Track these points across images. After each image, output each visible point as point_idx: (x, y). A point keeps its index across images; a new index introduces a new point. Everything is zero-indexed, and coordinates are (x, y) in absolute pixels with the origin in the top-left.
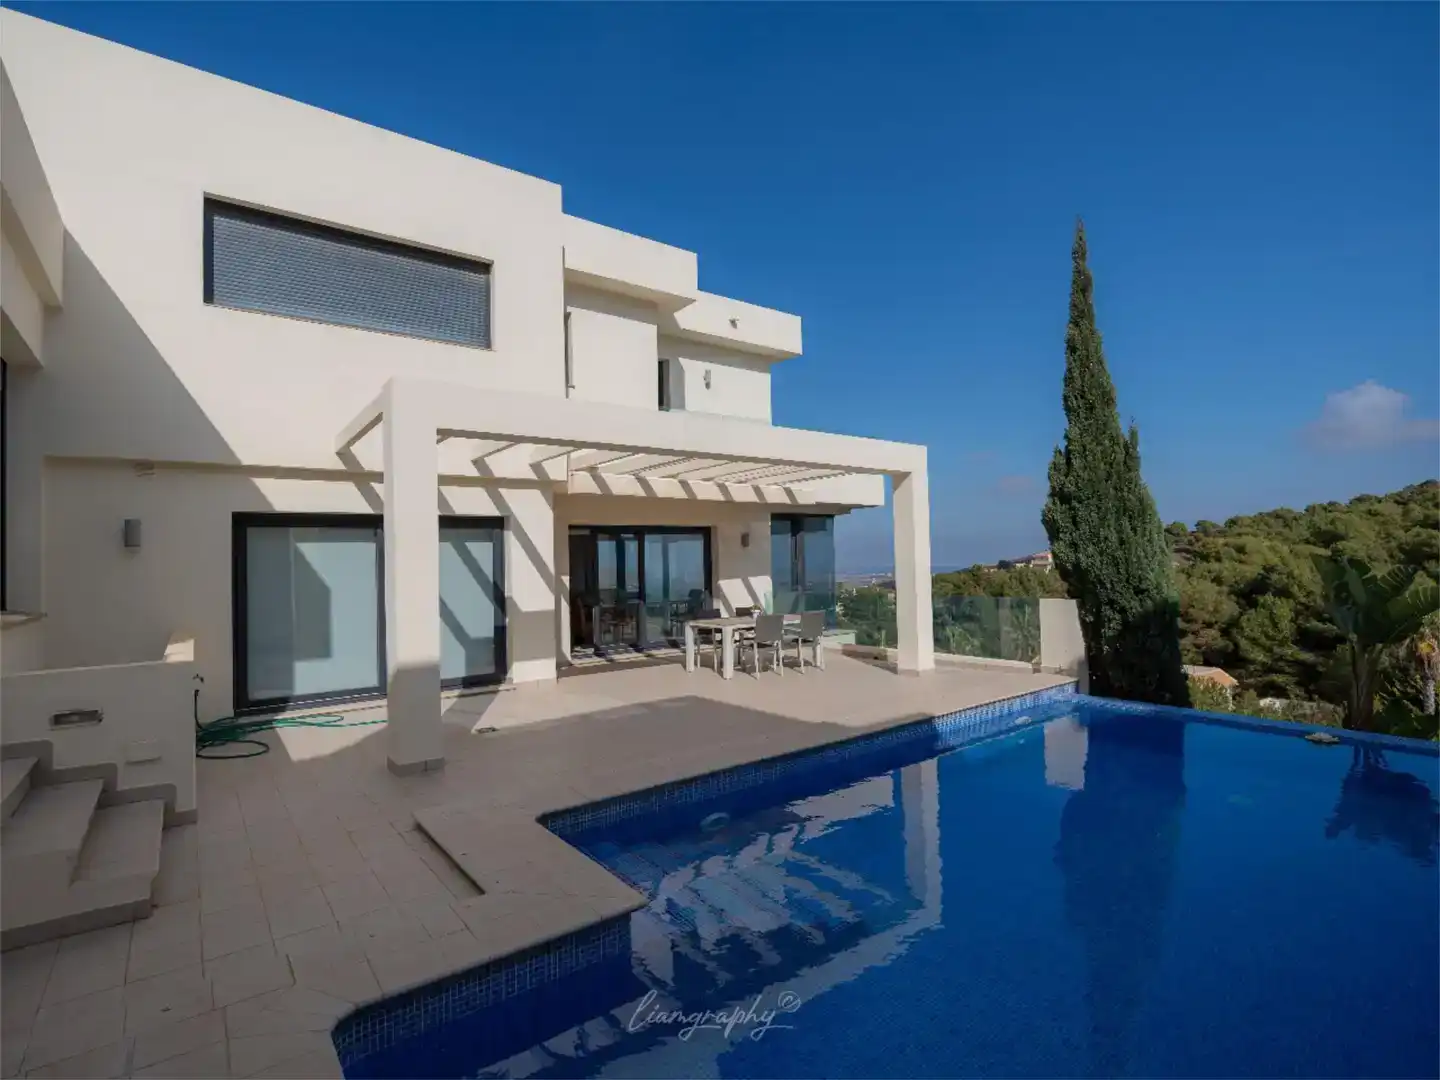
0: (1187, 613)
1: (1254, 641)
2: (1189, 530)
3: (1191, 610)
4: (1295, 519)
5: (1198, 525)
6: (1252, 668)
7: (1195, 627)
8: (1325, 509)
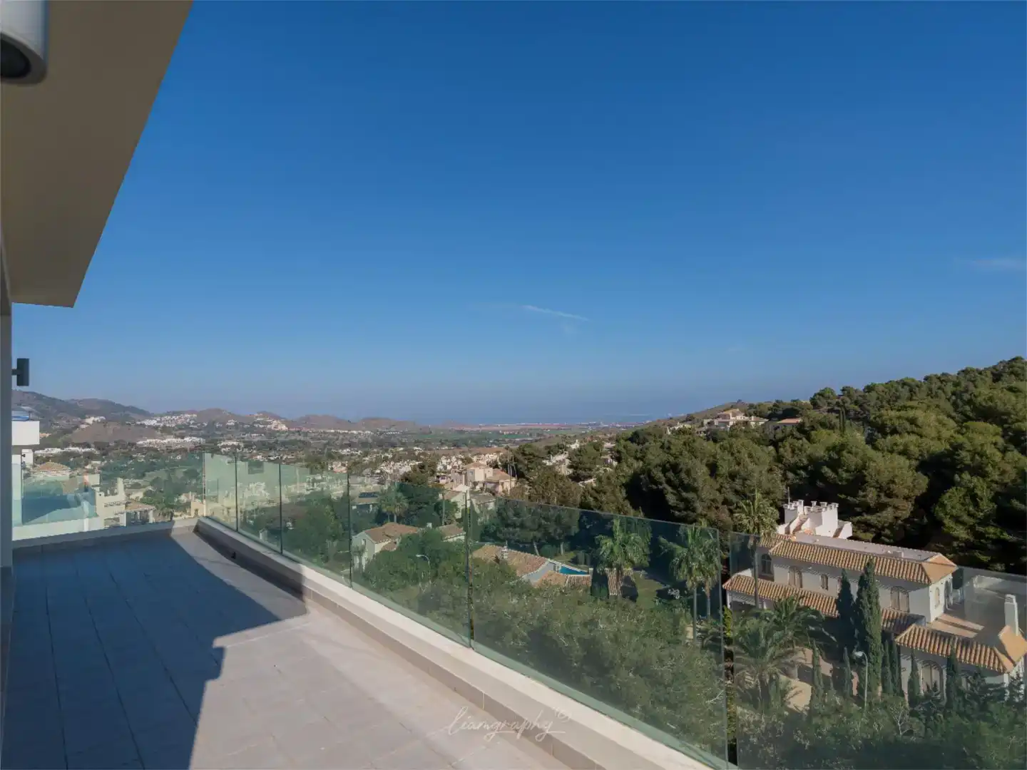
0: (889, 489)
1: (957, 520)
2: (837, 394)
3: (892, 486)
4: (917, 386)
5: (843, 390)
6: (955, 544)
7: (895, 501)
8: (939, 378)
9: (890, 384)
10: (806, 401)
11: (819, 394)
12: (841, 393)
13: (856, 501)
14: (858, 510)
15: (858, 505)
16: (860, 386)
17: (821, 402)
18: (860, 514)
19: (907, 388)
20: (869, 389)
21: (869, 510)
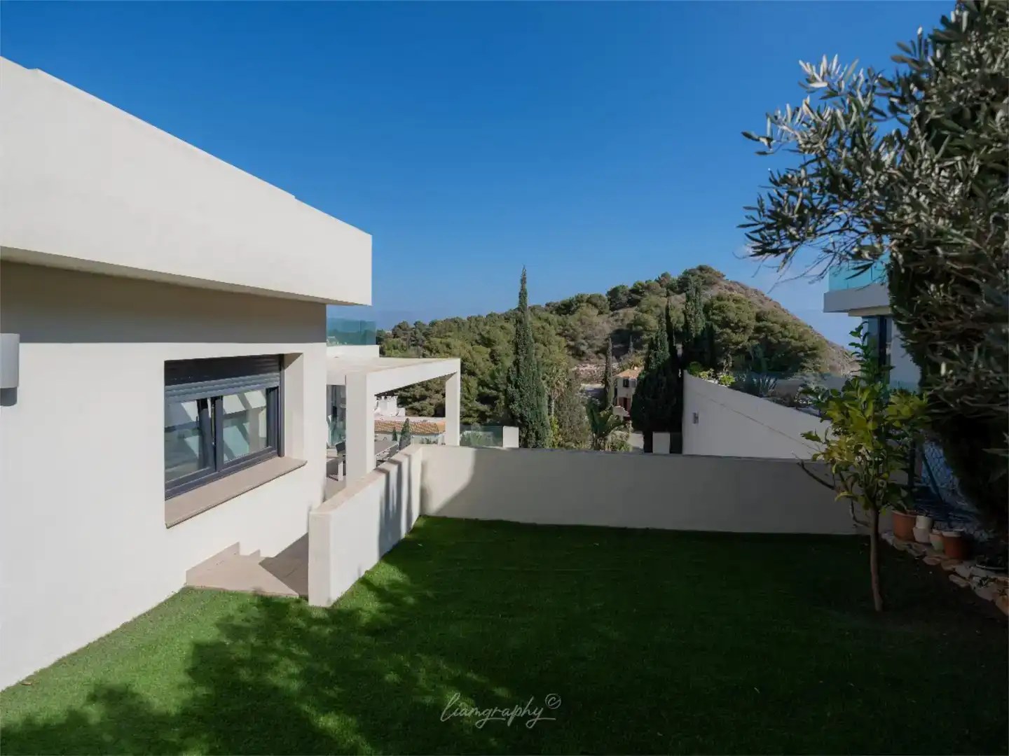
5: (415, 324)
8: (475, 319)
9: (446, 320)
10: (389, 332)
11: (399, 327)
12: (414, 326)
13: (409, 394)
14: (410, 400)
15: (410, 397)
16: (427, 322)
17: (400, 332)
18: (410, 403)
19: (457, 324)
20: (433, 324)
21: (415, 399)
